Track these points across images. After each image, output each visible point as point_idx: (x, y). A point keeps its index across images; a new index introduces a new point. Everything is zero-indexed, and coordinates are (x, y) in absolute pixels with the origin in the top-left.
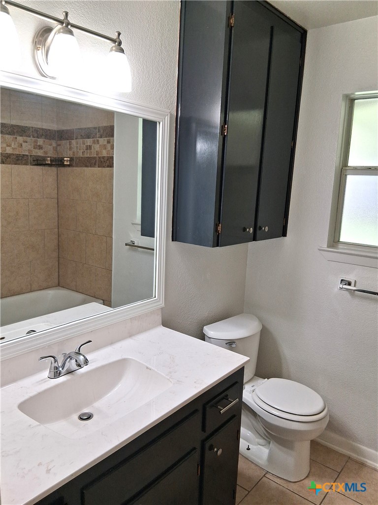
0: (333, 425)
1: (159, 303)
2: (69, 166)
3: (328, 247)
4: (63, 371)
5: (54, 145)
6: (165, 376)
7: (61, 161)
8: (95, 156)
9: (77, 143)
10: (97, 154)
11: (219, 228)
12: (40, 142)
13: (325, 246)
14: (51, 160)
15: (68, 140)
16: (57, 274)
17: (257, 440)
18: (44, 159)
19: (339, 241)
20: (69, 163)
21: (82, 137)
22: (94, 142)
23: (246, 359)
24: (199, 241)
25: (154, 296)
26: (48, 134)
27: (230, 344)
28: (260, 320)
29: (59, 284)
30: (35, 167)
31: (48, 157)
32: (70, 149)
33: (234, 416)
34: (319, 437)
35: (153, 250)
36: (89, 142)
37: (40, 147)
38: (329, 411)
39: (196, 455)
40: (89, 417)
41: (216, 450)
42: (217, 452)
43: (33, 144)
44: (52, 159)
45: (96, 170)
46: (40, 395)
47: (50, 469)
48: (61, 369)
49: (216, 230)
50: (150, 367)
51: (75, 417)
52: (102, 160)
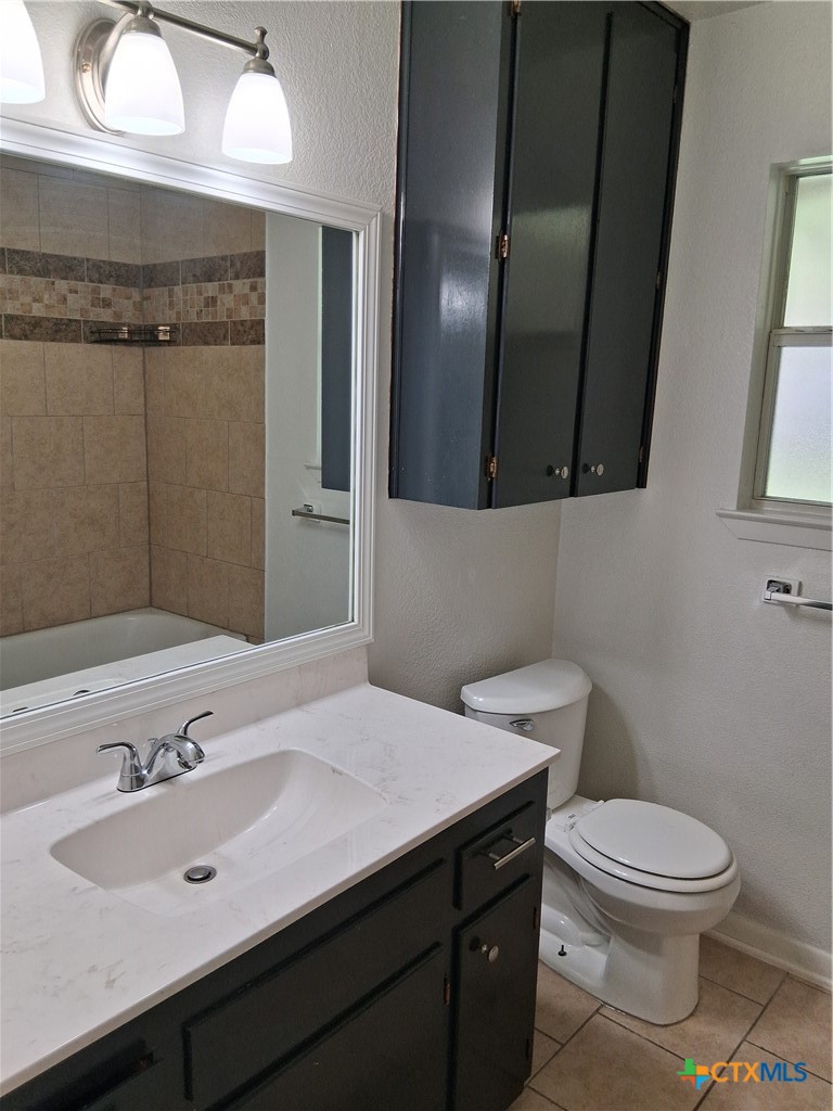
0: (749, 902)
1: (362, 634)
2: (168, 343)
3: (740, 508)
4: (151, 777)
5: (136, 296)
6: (371, 786)
7: (152, 333)
8: (225, 319)
9: (186, 293)
10: (229, 316)
11: (493, 467)
12: (106, 290)
13: (733, 506)
14: (129, 332)
15: (165, 286)
16: (146, 580)
17: (580, 934)
18: (116, 329)
19: (764, 495)
20: (168, 338)
21: (197, 279)
22: (222, 289)
23: (552, 751)
24: (448, 498)
25: (350, 619)
26: (122, 275)
27: (521, 724)
28: (588, 672)
29: (151, 602)
30: (96, 346)
31: (124, 325)
32: (171, 304)
33: (526, 877)
34: (719, 926)
35: (347, 522)
36: (211, 289)
37: (107, 304)
38: (739, 869)
39: (442, 959)
40: (208, 875)
41: (484, 949)
42: (488, 952)
43: (90, 297)
44: (133, 328)
45: (227, 350)
46: (98, 825)
47: (114, 981)
48: (145, 772)
49: (485, 471)
50: (341, 768)
51: (178, 875)
52: (240, 328)
